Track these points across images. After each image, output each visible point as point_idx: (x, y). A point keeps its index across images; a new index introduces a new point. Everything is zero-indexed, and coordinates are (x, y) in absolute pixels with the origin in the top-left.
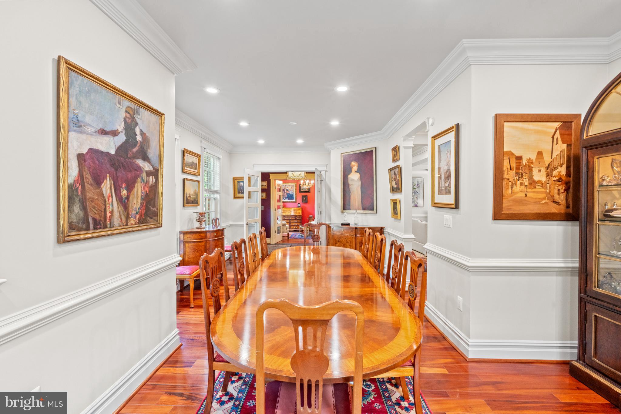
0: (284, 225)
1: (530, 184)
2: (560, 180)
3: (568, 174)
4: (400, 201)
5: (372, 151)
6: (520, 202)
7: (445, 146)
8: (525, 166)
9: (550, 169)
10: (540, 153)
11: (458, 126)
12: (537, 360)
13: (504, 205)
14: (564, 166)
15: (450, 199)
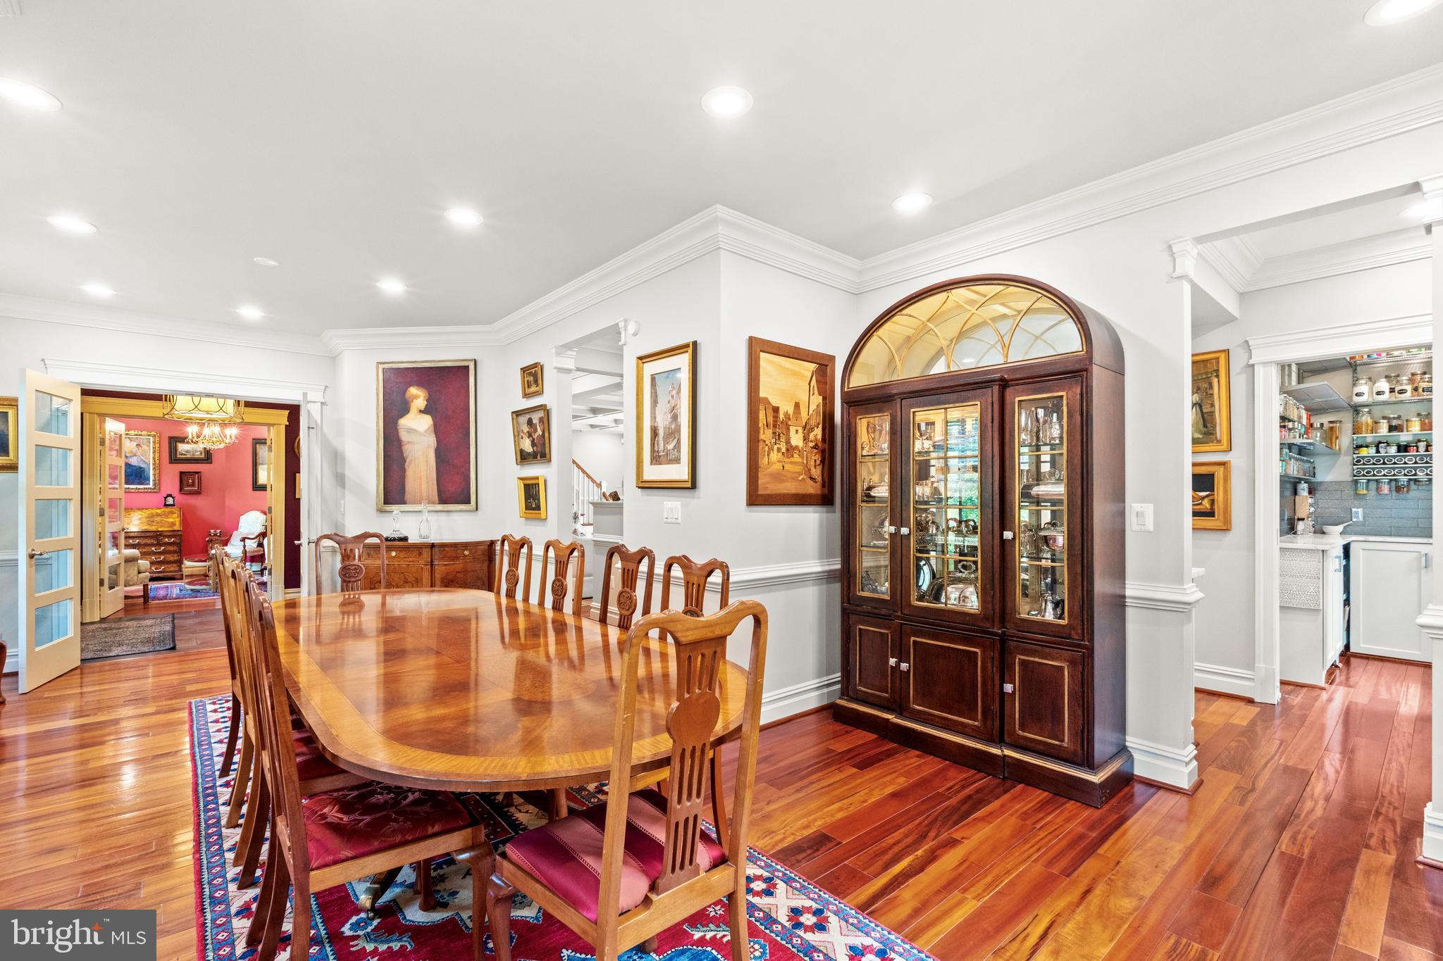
0: (130, 560)
1: (787, 450)
2: (815, 447)
3: (824, 440)
4: (545, 481)
5: (467, 367)
6: (778, 477)
7: (667, 377)
8: (782, 423)
9: (807, 429)
10: (797, 405)
11: (695, 344)
12: (796, 715)
13: (760, 482)
14: (820, 426)
15: (680, 472)
